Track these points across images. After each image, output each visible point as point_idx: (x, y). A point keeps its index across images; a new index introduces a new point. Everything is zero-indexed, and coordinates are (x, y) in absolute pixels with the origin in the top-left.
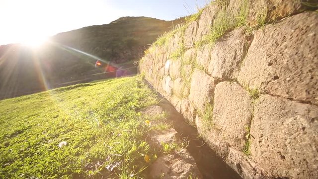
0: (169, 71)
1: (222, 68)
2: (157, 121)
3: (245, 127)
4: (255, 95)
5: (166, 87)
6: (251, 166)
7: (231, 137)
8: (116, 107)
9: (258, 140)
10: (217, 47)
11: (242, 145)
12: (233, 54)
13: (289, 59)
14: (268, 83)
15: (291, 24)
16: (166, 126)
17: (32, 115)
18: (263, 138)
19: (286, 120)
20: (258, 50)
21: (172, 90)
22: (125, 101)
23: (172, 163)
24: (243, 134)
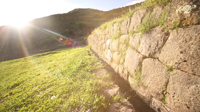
0: (109, 46)
1: (148, 51)
2: (105, 80)
3: (163, 87)
4: (170, 69)
5: (107, 56)
6: (167, 111)
7: (154, 92)
8: (78, 70)
9: (172, 96)
10: (144, 37)
11: (161, 98)
12: (156, 42)
13: (194, 51)
14: (180, 63)
15: (195, 30)
16: (112, 83)
17: (22, 73)
18: (175, 95)
19: (191, 86)
20: (173, 43)
21: (112, 58)
22: (83, 66)
23: (120, 108)
24: (162, 91)
